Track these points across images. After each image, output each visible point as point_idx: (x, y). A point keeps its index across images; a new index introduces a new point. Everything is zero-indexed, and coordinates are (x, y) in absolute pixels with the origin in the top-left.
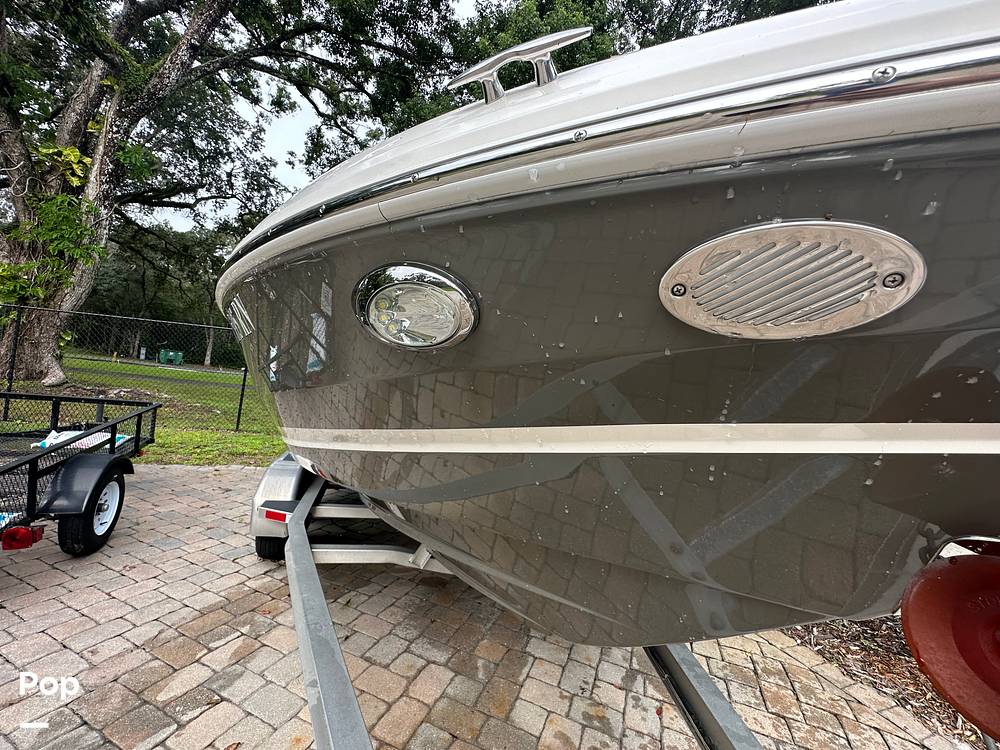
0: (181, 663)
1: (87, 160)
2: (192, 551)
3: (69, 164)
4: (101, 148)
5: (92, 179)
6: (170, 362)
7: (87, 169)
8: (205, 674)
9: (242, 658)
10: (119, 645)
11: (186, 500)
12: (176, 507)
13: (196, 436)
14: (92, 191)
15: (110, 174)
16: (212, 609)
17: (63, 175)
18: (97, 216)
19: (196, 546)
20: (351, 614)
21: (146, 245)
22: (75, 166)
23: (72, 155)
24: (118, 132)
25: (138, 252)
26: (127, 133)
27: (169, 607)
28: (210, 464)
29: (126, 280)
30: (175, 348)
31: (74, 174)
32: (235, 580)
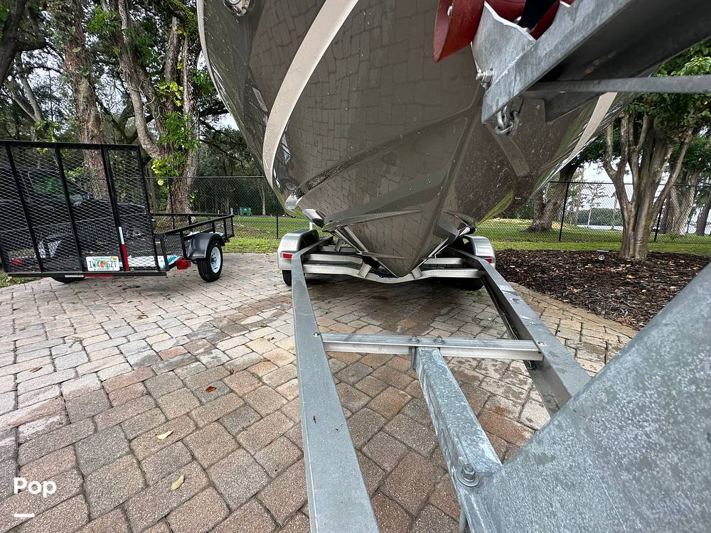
0: (251, 314)
1: (181, 88)
2: (256, 282)
3: (173, 92)
4: (185, 77)
5: (185, 99)
6: (245, 214)
7: (182, 94)
8: (261, 319)
9: (276, 316)
10: (226, 308)
11: (253, 265)
12: (249, 267)
13: (257, 241)
14: (187, 107)
15: (193, 93)
16: (263, 300)
17: (172, 101)
18: (192, 122)
19: (257, 280)
20: (330, 305)
21: (221, 142)
22: (177, 94)
23: (174, 86)
24: (191, 64)
25: (218, 147)
26: (196, 63)
27: (245, 298)
28: (264, 253)
29: (216, 168)
30: (247, 206)
31: (177, 99)
32: (275, 292)
